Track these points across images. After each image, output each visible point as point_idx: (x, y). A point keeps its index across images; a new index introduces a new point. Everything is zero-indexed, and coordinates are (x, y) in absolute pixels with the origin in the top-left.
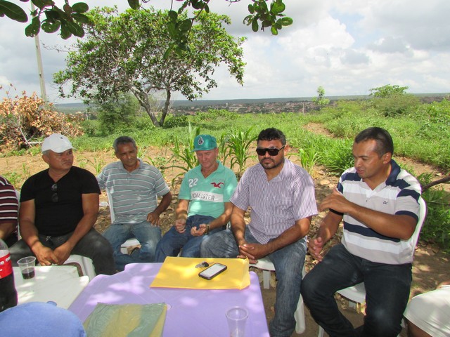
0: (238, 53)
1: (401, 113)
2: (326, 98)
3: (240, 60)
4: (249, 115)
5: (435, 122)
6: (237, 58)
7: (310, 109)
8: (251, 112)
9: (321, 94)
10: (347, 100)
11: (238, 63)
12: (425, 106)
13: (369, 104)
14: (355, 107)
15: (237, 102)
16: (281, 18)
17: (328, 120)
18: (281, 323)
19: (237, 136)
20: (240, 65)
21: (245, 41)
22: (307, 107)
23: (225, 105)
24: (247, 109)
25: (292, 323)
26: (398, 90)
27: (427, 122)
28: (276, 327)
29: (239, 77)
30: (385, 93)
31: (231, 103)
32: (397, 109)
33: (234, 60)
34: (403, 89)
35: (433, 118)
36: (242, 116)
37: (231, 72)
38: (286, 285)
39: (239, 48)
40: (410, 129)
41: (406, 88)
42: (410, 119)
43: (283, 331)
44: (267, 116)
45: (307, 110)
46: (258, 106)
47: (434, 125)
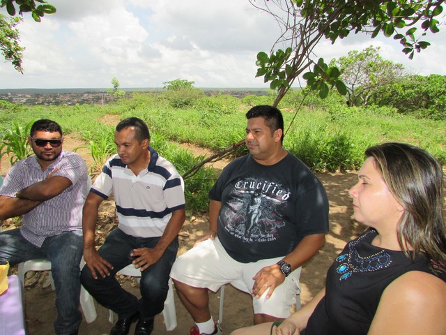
0: (12, 35)
1: (187, 104)
2: (122, 89)
3: (15, 43)
4: (40, 107)
5: (212, 111)
6: (12, 41)
7: (110, 100)
8: (43, 103)
9: (116, 85)
10: (141, 93)
11: (13, 47)
12: (205, 98)
13: (163, 96)
14: (148, 99)
15: (23, 92)
16: (42, 4)
17: (124, 111)
18: (65, 319)
19: (15, 131)
20: (17, 50)
21: (20, 21)
22: (106, 99)
23: (7, 95)
24: (37, 101)
25: (78, 315)
26: (187, 84)
27: (206, 112)
28: (61, 325)
29: (17, 63)
30: (176, 86)
31: (15, 92)
32: (184, 101)
33: (8, 44)
34: (191, 83)
35: (210, 109)
36: (30, 108)
37: (6, 57)
38: (62, 281)
39: (13, 29)
40: (194, 118)
41: (193, 82)
42: (195, 110)
43: (68, 326)
44: (57, 108)
45: (107, 102)
46: (51, 96)
47: (212, 115)
